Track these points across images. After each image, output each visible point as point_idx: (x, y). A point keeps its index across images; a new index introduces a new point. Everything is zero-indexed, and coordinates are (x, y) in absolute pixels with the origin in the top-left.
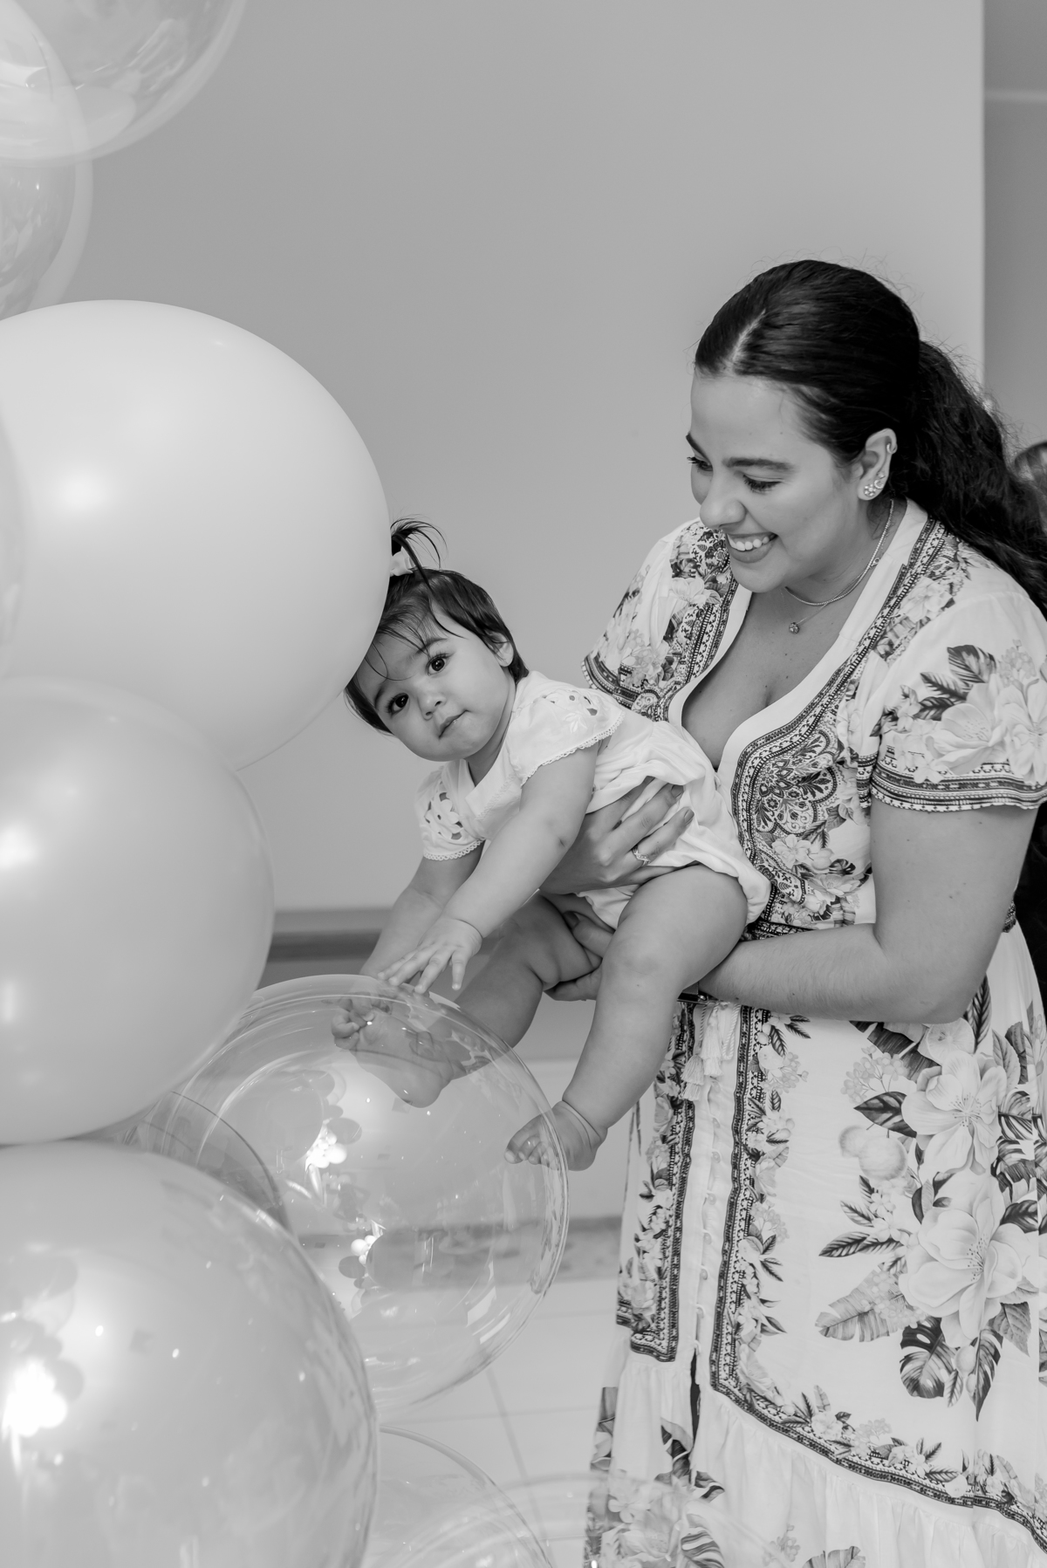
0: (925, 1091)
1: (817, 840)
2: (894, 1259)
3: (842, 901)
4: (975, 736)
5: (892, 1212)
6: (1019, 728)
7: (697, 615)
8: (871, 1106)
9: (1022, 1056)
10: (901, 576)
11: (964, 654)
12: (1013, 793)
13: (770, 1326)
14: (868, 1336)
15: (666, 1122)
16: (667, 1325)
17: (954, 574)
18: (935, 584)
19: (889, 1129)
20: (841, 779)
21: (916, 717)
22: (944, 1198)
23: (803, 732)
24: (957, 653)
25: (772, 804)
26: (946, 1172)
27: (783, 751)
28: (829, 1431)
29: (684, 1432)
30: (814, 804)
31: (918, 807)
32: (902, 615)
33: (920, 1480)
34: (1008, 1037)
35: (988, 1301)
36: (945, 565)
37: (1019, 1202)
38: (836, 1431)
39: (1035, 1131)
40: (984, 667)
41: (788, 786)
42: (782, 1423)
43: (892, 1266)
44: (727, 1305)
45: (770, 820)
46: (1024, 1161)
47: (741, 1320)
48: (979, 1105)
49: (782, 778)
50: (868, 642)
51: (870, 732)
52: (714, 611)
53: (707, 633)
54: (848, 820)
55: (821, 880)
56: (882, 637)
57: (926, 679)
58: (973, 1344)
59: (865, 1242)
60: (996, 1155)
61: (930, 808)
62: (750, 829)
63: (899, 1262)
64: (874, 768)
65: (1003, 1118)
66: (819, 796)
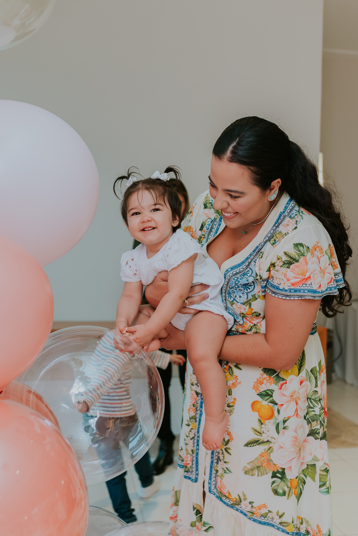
0: (281, 389)
1: (248, 305)
2: (269, 448)
3: (256, 325)
4: (301, 274)
5: (269, 431)
6: (316, 272)
7: (211, 222)
8: (262, 394)
9: (316, 378)
10: (280, 216)
11: (299, 246)
12: (313, 294)
13: (227, 471)
14: (260, 474)
15: (194, 399)
16: (195, 470)
17: (298, 217)
18: (291, 220)
19: (269, 402)
20: (256, 285)
21: (281, 266)
22: (287, 426)
23: (244, 268)
24: (296, 245)
25: (233, 292)
26: (288, 417)
27: (237, 274)
28: (247, 507)
29: (201, 507)
30: (247, 293)
31: (280, 297)
32: (279, 231)
33: (278, 525)
34: (311, 371)
35: (302, 463)
36: (295, 213)
37: (314, 429)
38: (249, 508)
39: (320, 404)
40: (305, 251)
41: (238, 287)
42: (231, 505)
43: (268, 450)
44: (214, 464)
45: (232, 297)
46: (316, 415)
47: (218, 469)
48: (299, 394)
49: (236, 284)
50: (268, 238)
51: (266, 270)
52: (217, 221)
53: (214, 228)
54: (259, 299)
55: (249, 318)
56: (272, 238)
57: (285, 253)
58: (297, 478)
59: (259, 442)
60: (306, 412)
61: (284, 298)
62: (225, 299)
63: (271, 449)
64: (267, 282)
65: (309, 399)
66: (249, 290)
